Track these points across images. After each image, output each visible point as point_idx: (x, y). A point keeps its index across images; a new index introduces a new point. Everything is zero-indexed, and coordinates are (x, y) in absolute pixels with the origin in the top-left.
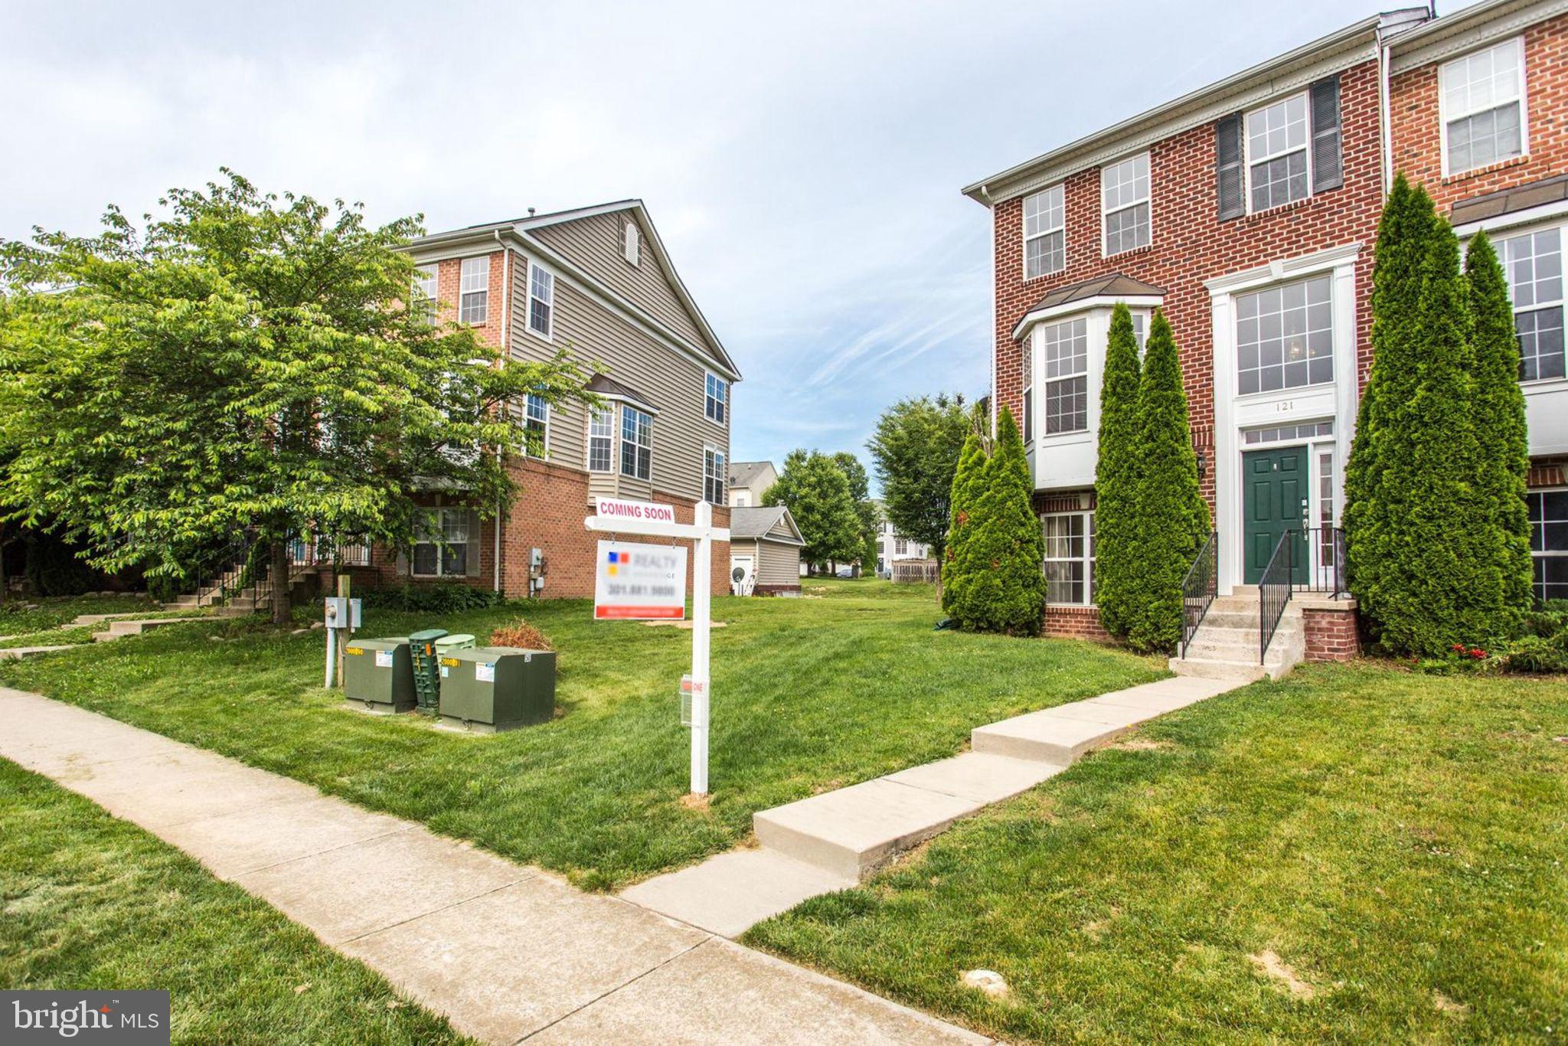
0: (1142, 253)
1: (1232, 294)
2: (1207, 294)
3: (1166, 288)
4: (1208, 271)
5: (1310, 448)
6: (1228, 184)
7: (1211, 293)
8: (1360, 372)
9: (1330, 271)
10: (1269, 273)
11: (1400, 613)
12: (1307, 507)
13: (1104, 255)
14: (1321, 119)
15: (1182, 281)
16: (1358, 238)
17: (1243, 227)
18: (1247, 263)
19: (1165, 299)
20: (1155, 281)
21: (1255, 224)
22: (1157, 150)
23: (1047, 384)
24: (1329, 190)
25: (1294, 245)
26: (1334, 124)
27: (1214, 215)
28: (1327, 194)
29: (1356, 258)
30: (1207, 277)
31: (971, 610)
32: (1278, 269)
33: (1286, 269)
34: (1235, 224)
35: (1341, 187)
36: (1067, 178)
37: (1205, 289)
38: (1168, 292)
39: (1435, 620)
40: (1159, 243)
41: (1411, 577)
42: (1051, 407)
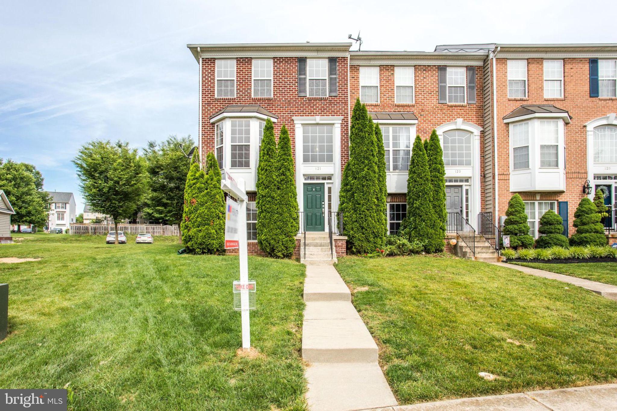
0: (269, 100)
1: (302, 124)
2: (293, 122)
3: (278, 116)
4: (294, 114)
5: (325, 184)
6: (301, 83)
7: (295, 122)
8: (342, 161)
9: (333, 124)
10: (315, 120)
11: (359, 240)
12: (324, 205)
13: (253, 96)
14: (332, 71)
15: (284, 115)
16: (342, 115)
17: (306, 101)
18: (307, 114)
19: (278, 120)
20: (274, 112)
21: (310, 101)
22: (276, 60)
23: (232, 145)
24: (334, 96)
25: (323, 112)
26: (335, 74)
27: (296, 93)
28: (333, 97)
29: (341, 122)
30: (293, 116)
31: (201, 244)
32: (318, 119)
33: (320, 120)
34: (303, 99)
35: (337, 96)
36: (237, 58)
37: (293, 120)
38: (279, 118)
39: (368, 242)
40: (276, 98)
41: (363, 228)
42: (233, 156)
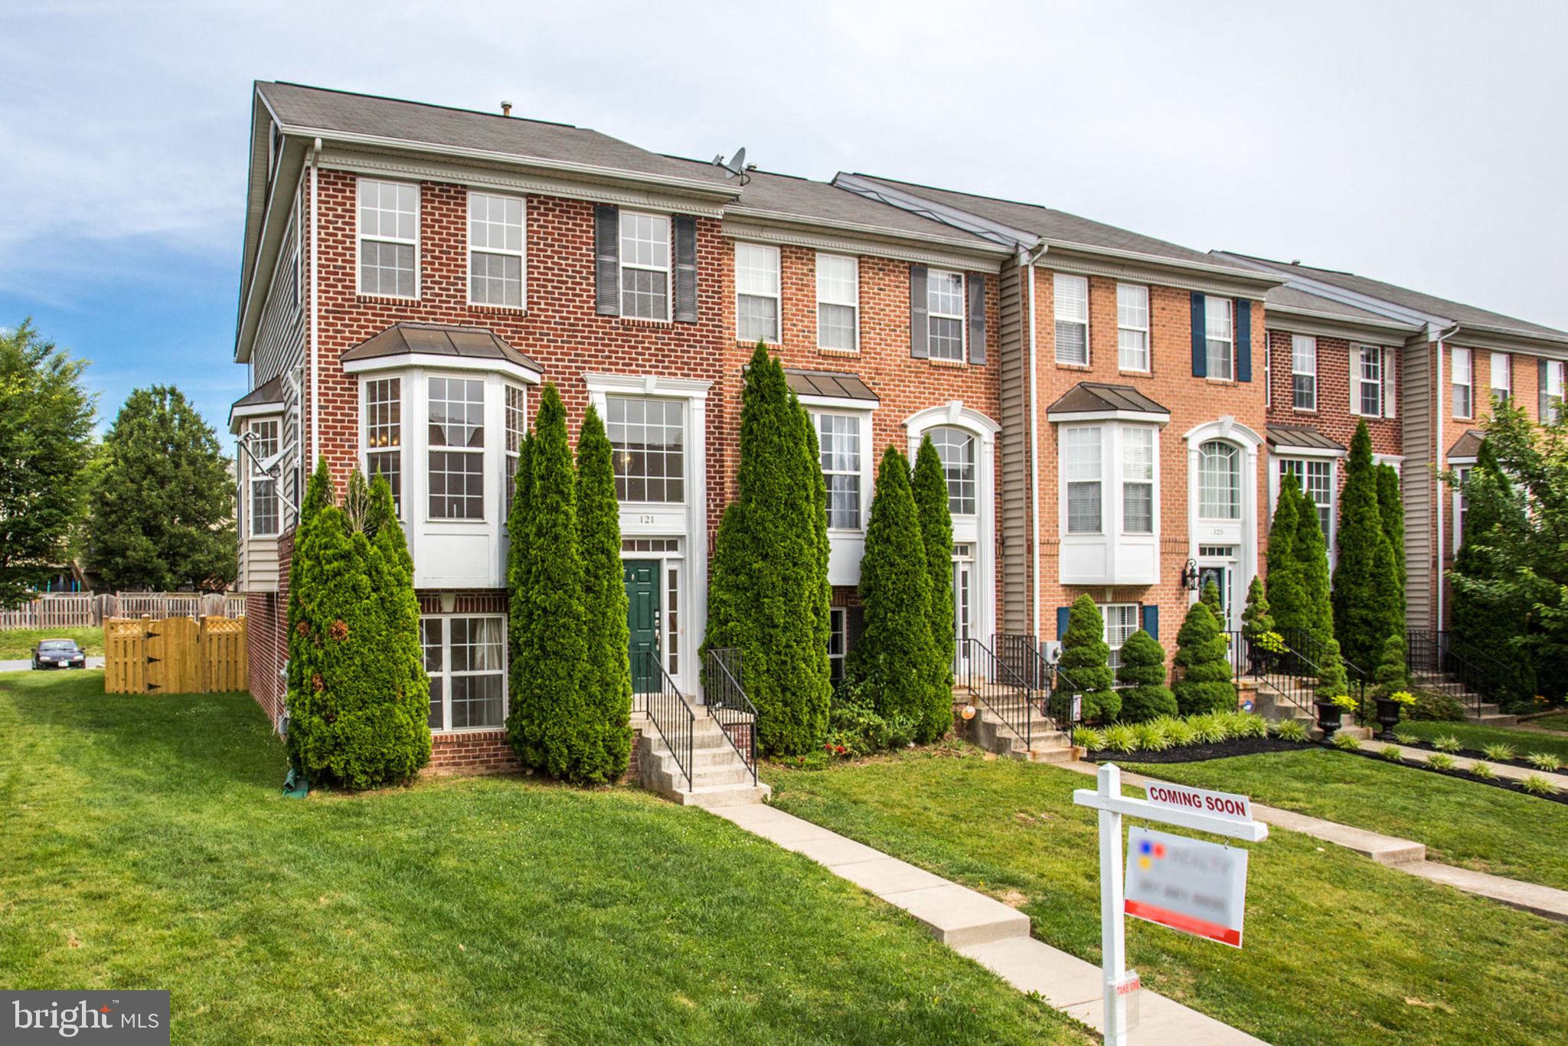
0: (517, 316)
1: (607, 394)
2: (584, 386)
3: (543, 366)
4: (585, 362)
5: (665, 561)
6: (602, 273)
7: (589, 387)
8: (708, 500)
9: (687, 399)
10: (643, 385)
11: (776, 720)
12: (659, 619)
13: (469, 302)
14: (681, 252)
15: (560, 363)
16: (708, 376)
17: (618, 328)
18: (620, 367)
19: (543, 378)
20: (531, 354)
21: (628, 330)
22: (535, 204)
23: (431, 452)
24: (688, 323)
25: (662, 364)
26: (692, 262)
27: (592, 305)
28: (686, 326)
29: (705, 395)
30: (584, 368)
32: (652, 384)
33: (658, 386)
34: (610, 322)
35: (695, 324)
36: (426, 182)
37: (582, 380)
38: (546, 372)
40: (536, 312)
41: (785, 689)
42: (436, 483)
